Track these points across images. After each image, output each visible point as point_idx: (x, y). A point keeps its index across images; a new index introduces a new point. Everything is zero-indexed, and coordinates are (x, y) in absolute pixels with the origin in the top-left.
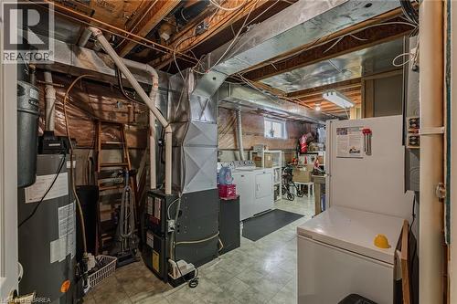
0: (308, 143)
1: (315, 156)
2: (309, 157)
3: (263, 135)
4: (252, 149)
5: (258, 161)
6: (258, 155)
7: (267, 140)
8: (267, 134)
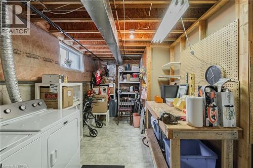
0: (101, 77)
1: (106, 87)
2: (102, 88)
3: (58, 63)
4: (39, 80)
5: (50, 100)
6: (52, 91)
7: (63, 69)
8: (62, 62)
